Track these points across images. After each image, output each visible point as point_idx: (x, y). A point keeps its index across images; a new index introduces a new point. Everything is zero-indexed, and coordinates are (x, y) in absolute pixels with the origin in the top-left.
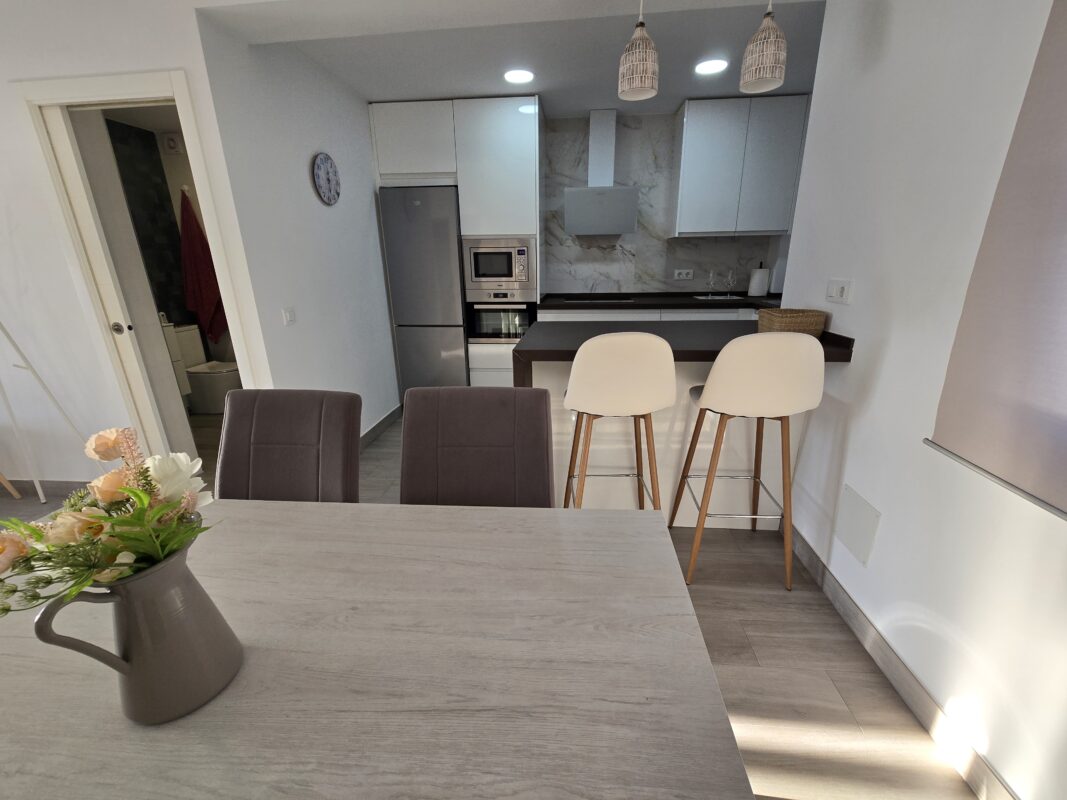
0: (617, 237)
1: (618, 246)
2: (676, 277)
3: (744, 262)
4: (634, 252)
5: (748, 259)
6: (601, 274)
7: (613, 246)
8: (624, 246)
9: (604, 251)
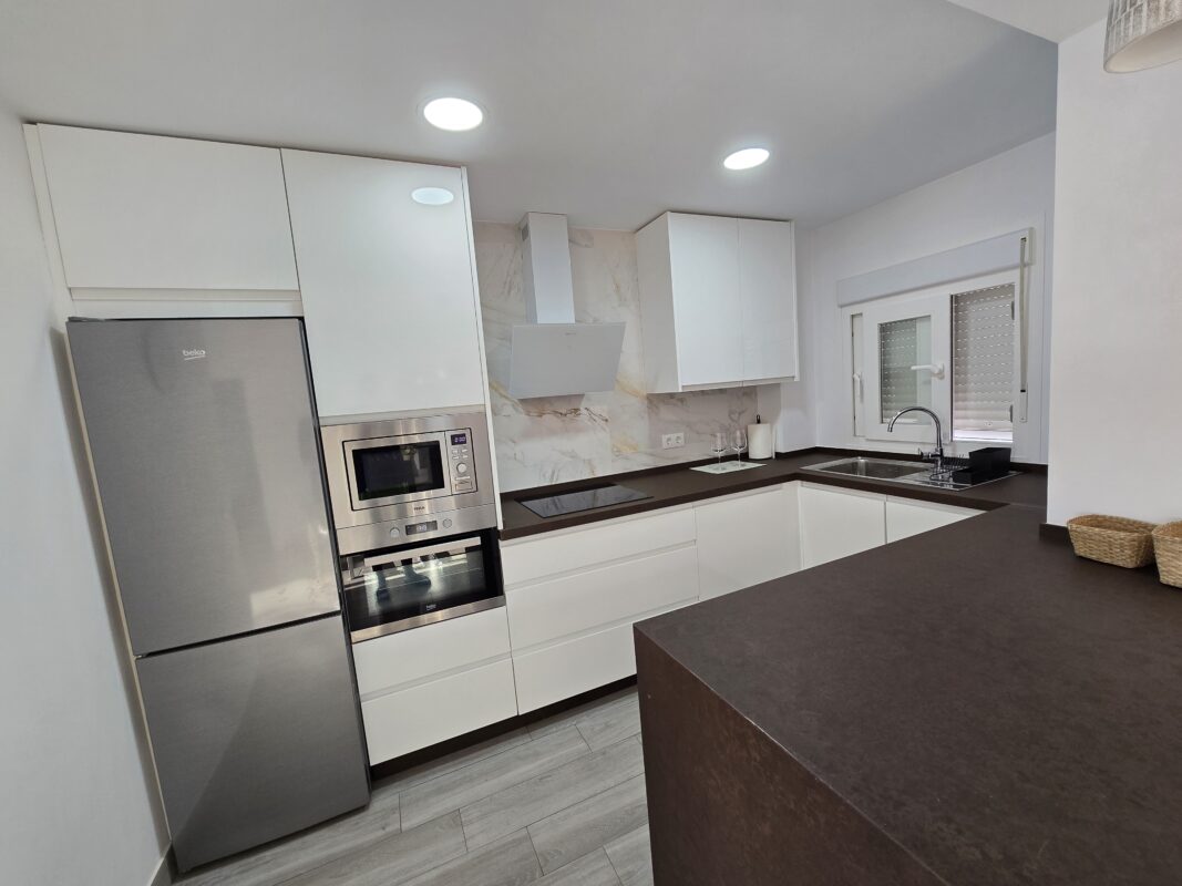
0: (581, 396)
1: (582, 409)
2: (665, 445)
3: (735, 417)
4: (605, 415)
5: (740, 414)
6: (563, 453)
7: (576, 410)
8: (592, 409)
9: (564, 418)
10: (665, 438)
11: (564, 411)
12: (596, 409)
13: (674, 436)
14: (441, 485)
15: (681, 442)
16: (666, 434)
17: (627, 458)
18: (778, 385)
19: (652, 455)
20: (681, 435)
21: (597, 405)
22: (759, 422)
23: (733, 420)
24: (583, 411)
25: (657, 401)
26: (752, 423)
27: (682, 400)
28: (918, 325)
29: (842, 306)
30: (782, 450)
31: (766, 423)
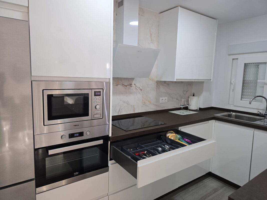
0: (134, 79)
1: (133, 84)
2: (161, 101)
3: (185, 93)
4: (141, 88)
5: (187, 92)
6: (124, 102)
7: (131, 84)
8: (136, 84)
9: (125, 87)
10: (161, 98)
11: (126, 85)
12: (138, 85)
13: (164, 98)
14: (87, 115)
15: (166, 101)
16: (161, 97)
17: (147, 106)
18: (203, 82)
19: (156, 105)
20: (167, 98)
21: (139, 83)
22: (194, 95)
23: (184, 94)
24: (133, 85)
25: (160, 83)
26: (191, 96)
27: (168, 84)
28: (260, 65)
29: (229, 55)
30: (202, 107)
31: (196, 96)
